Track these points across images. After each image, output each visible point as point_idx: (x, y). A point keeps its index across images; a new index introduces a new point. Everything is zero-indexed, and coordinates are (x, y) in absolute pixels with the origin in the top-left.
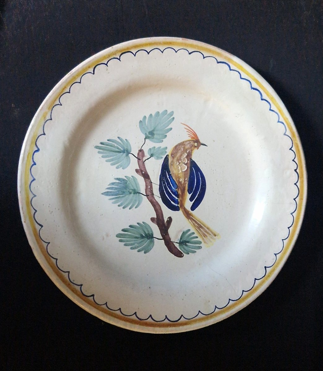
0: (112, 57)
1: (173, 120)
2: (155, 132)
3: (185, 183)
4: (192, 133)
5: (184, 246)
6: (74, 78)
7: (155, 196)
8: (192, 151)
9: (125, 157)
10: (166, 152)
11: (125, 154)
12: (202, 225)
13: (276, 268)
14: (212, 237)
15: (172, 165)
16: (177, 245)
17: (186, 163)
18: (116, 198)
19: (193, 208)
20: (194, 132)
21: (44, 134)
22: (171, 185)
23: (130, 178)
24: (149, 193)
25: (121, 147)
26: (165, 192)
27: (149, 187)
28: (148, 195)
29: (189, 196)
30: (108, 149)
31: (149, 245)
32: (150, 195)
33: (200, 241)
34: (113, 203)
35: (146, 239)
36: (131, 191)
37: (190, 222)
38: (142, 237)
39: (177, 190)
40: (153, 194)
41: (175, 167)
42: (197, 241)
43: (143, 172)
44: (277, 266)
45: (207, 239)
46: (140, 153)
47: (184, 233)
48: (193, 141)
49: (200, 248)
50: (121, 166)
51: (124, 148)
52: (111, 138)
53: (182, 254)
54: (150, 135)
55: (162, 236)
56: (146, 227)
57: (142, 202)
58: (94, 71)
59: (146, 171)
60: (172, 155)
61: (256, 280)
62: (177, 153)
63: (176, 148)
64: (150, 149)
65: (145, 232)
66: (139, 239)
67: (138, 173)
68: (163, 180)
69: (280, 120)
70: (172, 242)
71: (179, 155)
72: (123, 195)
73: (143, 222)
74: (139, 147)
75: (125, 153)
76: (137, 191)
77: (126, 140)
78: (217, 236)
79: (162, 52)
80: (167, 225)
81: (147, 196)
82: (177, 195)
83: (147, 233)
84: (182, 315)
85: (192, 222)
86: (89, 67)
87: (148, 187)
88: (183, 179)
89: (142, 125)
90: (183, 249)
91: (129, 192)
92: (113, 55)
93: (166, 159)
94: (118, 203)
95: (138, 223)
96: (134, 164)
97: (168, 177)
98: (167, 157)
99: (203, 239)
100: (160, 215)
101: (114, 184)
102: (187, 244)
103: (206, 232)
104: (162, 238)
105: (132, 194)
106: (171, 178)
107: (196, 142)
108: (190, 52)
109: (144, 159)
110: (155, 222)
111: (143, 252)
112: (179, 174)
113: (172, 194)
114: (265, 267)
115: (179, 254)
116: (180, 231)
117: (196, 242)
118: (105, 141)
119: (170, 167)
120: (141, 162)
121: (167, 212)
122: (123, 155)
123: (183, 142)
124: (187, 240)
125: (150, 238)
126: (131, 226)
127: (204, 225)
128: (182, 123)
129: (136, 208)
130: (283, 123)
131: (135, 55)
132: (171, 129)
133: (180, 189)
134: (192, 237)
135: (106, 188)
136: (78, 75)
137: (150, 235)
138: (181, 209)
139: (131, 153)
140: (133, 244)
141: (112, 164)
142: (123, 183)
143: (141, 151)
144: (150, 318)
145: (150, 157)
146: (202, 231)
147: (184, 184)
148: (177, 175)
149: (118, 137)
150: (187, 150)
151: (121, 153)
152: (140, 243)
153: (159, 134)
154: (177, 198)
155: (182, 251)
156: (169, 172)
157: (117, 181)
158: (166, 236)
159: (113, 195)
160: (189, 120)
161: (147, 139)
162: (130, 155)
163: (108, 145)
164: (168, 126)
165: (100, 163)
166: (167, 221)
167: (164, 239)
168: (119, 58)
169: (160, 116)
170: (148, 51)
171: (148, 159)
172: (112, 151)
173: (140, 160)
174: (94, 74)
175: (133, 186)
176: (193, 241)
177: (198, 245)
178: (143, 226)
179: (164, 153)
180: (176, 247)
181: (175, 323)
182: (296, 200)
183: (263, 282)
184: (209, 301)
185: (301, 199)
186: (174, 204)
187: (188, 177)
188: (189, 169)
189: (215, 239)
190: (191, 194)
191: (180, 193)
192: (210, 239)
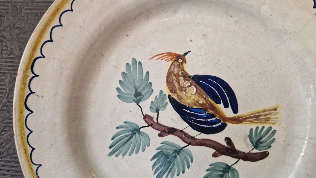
0: (28, 82)
1: (142, 65)
2: (139, 91)
3: (207, 101)
4: (168, 55)
5: (261, 145)
6: (22, 134)
7: (196, 137)
8: (183, 70)
9: (140, 136)
10: (165, 95)
11: (137, 134)
12: (257, 115)
14: (274, 113)
15: (181, 99)
16: (255, 151)
17: (189, 84)
18: (169, 172)
19: (235, 110)
20: (168, 53)
22: (198, 114)
23: (162, 146)
24: (189, 140)
25: (128, 132)
26: (199, 125)
27: (184, 136)
28: (191, 142)
29: (221, 106)
30: (120, 145)
31: (234, 176)
32: (191, 141)
33: (269, 128)
35: (227, 174)
36: (173, 155)
38: (222, 176)
39: (207, 113)
40: (193, 137)
41: (185, 97)
43: (166, 131)
45: (272, 120)
46: (147, 119)
47: (250, 137)
48: (175, 61)
49: (274, 132)
50: (145, 146)
51: (130, 130)
52: (112, 135)
53: (265, 152)
54: (138, 97)
55: (235, 158)
56: (216, 166)
57: (192, 153)
58: (29, 110)
59: (168, 127)
60: (171, 92)
62: (173, 85)
63: (169, 82)
64: (150, 107)
65: (220, 171)
67: (163, 136)
68: (188, 119)
70: (248, 153)
71: (176, 85)
72: (172, 164)
73: (210, 166)
74: (141, 117)
75: (135, 133)
76: (177, 149)
77: (124, 123)
78: (278, 107)
79: (61, 25)
80: (230, 146)
81: (190, 144)
82: (213, 116)
83: (222, 169)
85: (246, 121)
86: (21, 113)
87: (182, 137)
88: (202, 99)
89: (123, 97)
90: (262, 148)
91: (172, 157)
92: (26, 79)
93: (171, 100)
94: (174, 174)
95: (207, 171)
96: (152, 133)
97: (188, 111)
98: (170, 97)
99: (270, 123)
100: (216, 145)
101: (156, 164)
102: (262, 141)
103: (266, 115)
105: (178, 156)
106: (193, 109)
107: (179, 59)
109: (155, 120)
110: (218, 154)
112: (194, 100)
113: (207, 120)
115: (264, 155)
116: (245, 138)
117: (267, 131)
118: (111, 142)
119: (181, 103)
120: (155, 126)
121: (219, 138)
122: (136, 137)
123: (169, 71)
124: (258, 138)
125: (228, 170)
127: (259, 113)
128: (151, 58)
129: (192, 162)
131: (44, 57)
132: (148, 73)
133: (209, 110)
134: (260, 132)
135: (153, 174)
136: (22, 129)
137: (226, 169)
138: (227, 123)
139: (140, 127)
141: (137, 152)
142: (161, 156)
143: (146, 117)
145: (157, 114)
146: (262, 119)
147: (207, 102)
148: (193, 102)
149: (117, 128)
150: (178, 74)
151: (134, 137)
153: (144, 88)
154: (214, 119)
155: (263, 150)
156: (185, 107)
157: (155, 160)
158: (239, 155)
159: (164, 173)
160: (153, 49)
161: (139, 103)
162: (141, 130)
163: (116, 143)
164: (143, 73)
165: (127, 162)
166: (227, 143)
167: (239, 158)
168: (34, 75)
169: (128, 74)
170: (49, 39)
171: (158, 117)
172: (125, 143)
173: (153, 124)
174: (32, 112)
175: (171, 150)
176: (263, 134)
177: (271, 132)
178: (213, 168)
179: (164, 98)
180: (256, 153)
186: (218, 125)
187: (204, 92)
188: (197, 86)
189: (279, 113)
190: (222, 103)
191: (213, 112)
192: (275, 116)
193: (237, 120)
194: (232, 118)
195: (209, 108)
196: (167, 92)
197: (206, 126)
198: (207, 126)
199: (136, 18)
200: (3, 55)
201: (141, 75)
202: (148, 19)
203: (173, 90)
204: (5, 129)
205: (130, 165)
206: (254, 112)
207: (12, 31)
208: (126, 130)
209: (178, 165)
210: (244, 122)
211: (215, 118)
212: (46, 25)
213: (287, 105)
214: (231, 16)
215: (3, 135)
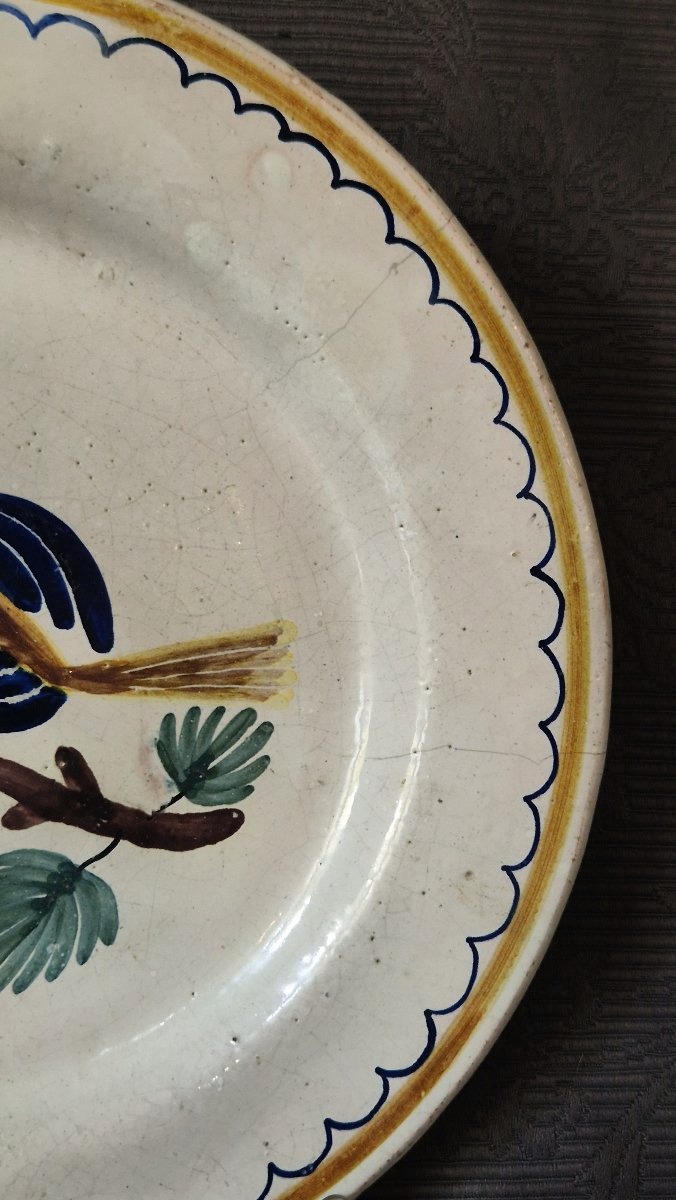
5: (212, 782)
12: (191, 658)
13: (574, 540)
14: (264, 655)
16: (184, 807)
19: (101, 636)
29: (41, 621)
31: (95, 907)
33: (243, 712)
35: (63, 899)
37: (140, 692)
38: (43, 908)
42: (232, 722)
44: (570, 529)
45: (256, 681)
47: (164, 747)
49: (266, 730)
53: (228, 812)
55: (101, 831)
56: (17, 867)
61: (550, 646)
65: (35, 884)
66: (41, 924)
69: (35, 19)
70: (155, 814)
78: (281, 632)
80: (78, 783)
82: (6, 660)
83: (43, 879)
84: (428, 1013)
85: (148, 684)
90: (215, 797)
99: (246, 694)
100: (21, 781)
102: (211, 766)
103: (230, 662)
104: (111, 840)
110: (28, 818)
111: (99, 944)
114: (536, 571)
115: (224, 825)
116: (143, 752)
117: (234, 726)
121: (30, 750)
124: (199, 753)
125: (71, 884)
127: (200, 650)
130: (57, 18)
134: (204, 728)
137: (61, 876)
138: (64, 688)
140: (43, 956)
144: (334, 1131)
146: (214, 677)
152: (57, 928)
154: (10, 671)
155: (222, 804)
158: (115, 821)
166: (65, 772)
167: (118, 834)
176: (219, 736)
177: (251, 730)
178: (5, 874)
180: (189, 816)
181: (430, 1062)
182: (397, 235)
183: (579, 627)
184: (469, 874)
185: (414, 211)
186: (26, 696)
189: (284, 652)
190: (44, 606)
191: (5, 643)
192: (268, 668)
193: (109, 680)
194: (87, 668)
206: (180, 648)
210: (137, 688)
211: (16, 669)
213: (320, 624)
214: (83, 255)
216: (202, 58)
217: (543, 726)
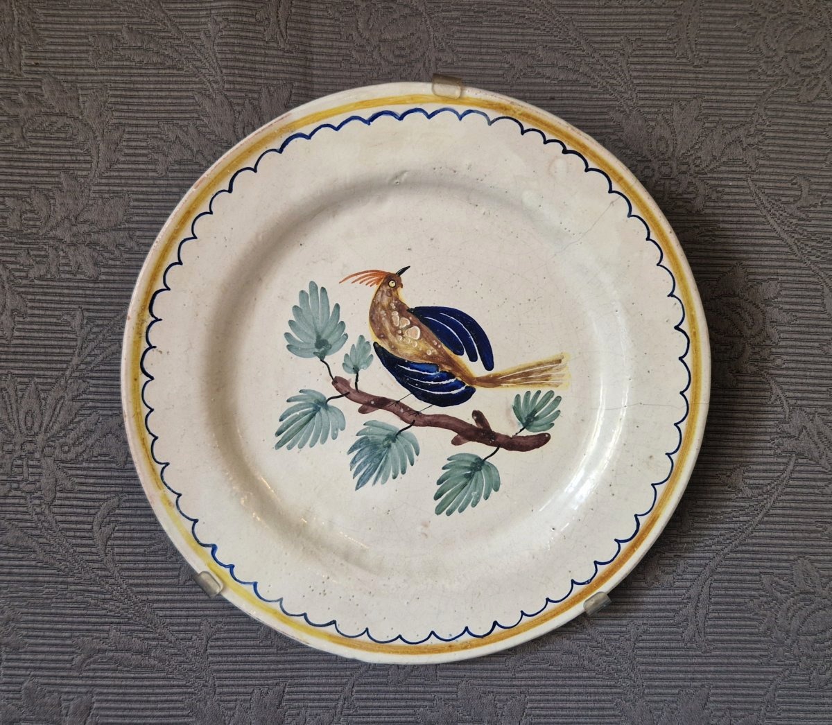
0: (145, 330)
1: (326, 293)
2: (323, 337)
3: (440, 350)
4: (370, 274)
5: (536, 423)
6: (137, 414)
7: (423, 412)
8: (397, 299)
9: (327, 414)
10: (368, 343)
11: (322, 410)
12: (526, 371)
13: (693, 314)
14: (556, 368)
15: (395, 349)
16: (526, 433)
17: (409, 323)
18: (379, 472)
19: (489, 364)
20: (371, 271)
21: (196, 521)
22: (426, 373)
23: (365, 429)
24: (411, 418)
25: (307, 407)
26: (428, 391)
27: (402, 410)
28: (414, 421)
30: (293, 431)
31: (490, 476)
32: (415, 418)
33: (548, 393)
34: (383, 483)
35: (476, 473)
36: (386, 443)
37: (506, 386)
38: (469, 477)
39: (440, 371)
40: (418, 413)
41: (402, 346)
43: (373, 403)
44: (691, 309)
45: (553, 379)
46: (339, 385)
47: (516, 409)
48: (383, 284)
49: (558, 399)
50: (337, 430)
51: (311, 403)
52: (280, 414)
53: (544, 434)
54: (322, 348)
55: (492, 445)
56: (458, 461)
57: (418, 439)
58: (147, 375)
59: (374, 397)
60: (379, 337)
61: (684, 359)
62: (382, 326)
63: (374, 321)
64: (343, 364)
65: (465, 467)
66: (469, 484)
67: (368, 411)
68: (408, 382)
70: (513, 437)
71: (387, 325)
72: (384, 459)
73: (448, 459)
74: (328, 381)
75: (320, 408)
76: (392, 433)
77: (300, 391)
78: (563, 358)
79: (195, 237)
80: (482, 425)
81: (412, 424)
82: (450, 376)
83: (469, 465)
84: (636, 516)
85: (509, 383)
86: (136, 380)
87: (400, 412)
88: (432, 348)
89: (297, 349)
90: (538, 428)
91: (385, 447)
92: (141, 325)
93: (380, 351)
94: (388, 476)
95: (444, 468)
96: (348, 407)
97: (408, 369)
98: (377, 346)
99: (549, 385)
100: (458, 425)
101: (357, 459)
102: (536, 415)
103: (543, 371)
104: (495, 448)
105: (393, 445)
106: (416, 366)
107: (390, 281)
108: (227, 189)
109: (353, 386)
110: (462, 440)
112: (417, 349)
113: (440, 383)
114: (677, 328)
115: (542, 440)
116: (508, 411)
117: (545, 398)
118: (279, 425)
119: (396, 355)
121: (462, 413)
122: (320, 414)
123: (373, 302)
124: (530, 411)
125: (480, 467)
126: (439, 482)
127: (529, 367)
129: (417, 455)
131: (168, 289)
132: (337, 306)
133: (443, 365)
134: (532, 400)
135: (353, 477)
136: (136, 407)
137: (476, 464)
138: (475, 386)
139: (327, 399)
140: (470, 497)
141: (323, 441)
142: (364, 446)
143: (336, 381)
144: (598, 566)
145: (356, 375)
146: (536, 378)
147: (439, 352)
148: (417, 353)
149: (288, 401)
150: (389, 306)
151: (317, 415)
152: (475, 486)
153: (331, 333)
154: (453, 380)
155: (540, 431)
156: (402, 362)
157: (356, 452)
158: (498, 440)
159: (371, 475)
160: (345, 266)
161: (324, 357)
162: (330, 403)
163: (288, 427)
164: (329, 307)
165: (308, 458)
166: (476, 421)
167: (499, 446)
168: (153, 319)
169: (304, 309)
170: (177, 261)
171: (357, 380)
172: (302, 427)
173: (349, 393)
174: (152, 378)
175: (381, 435)
176: (539, 403)
177: (552, 399)
178: (453, 464)
179: (367, 347)
180: (527, 437)
181: (637, 536)
182: (613, 189)
183: (696, 350)
184: (651, 457)
185: (620, 179)
186: (459, 390)
187: (435, 336)
188: (423, 326)
189: (565, 366)
190: (465, 353)
191: (450, 369)
192: (558, 373)
193: (493, 382)
194: (483, 377)
195: (443, 363)
196: (371, 337)
197: (439, 393)
198: (442, 393)
199: (315, 216)
200: (63, 276)
201: (326, 310)
202: (334, 216)
203: (381, 334)
204: (83, 412)
205: (312, 463)
206: (522, 367)
207: (75, 228)
208: (304, 404)
209: (395, 460)
210: (504, 385)
211: (455, 379)
212: (172, 239)
213: (580, 353)
214: (477, 206)
215: (79, 422)
216: (530, 123)
217: (682, 393)
